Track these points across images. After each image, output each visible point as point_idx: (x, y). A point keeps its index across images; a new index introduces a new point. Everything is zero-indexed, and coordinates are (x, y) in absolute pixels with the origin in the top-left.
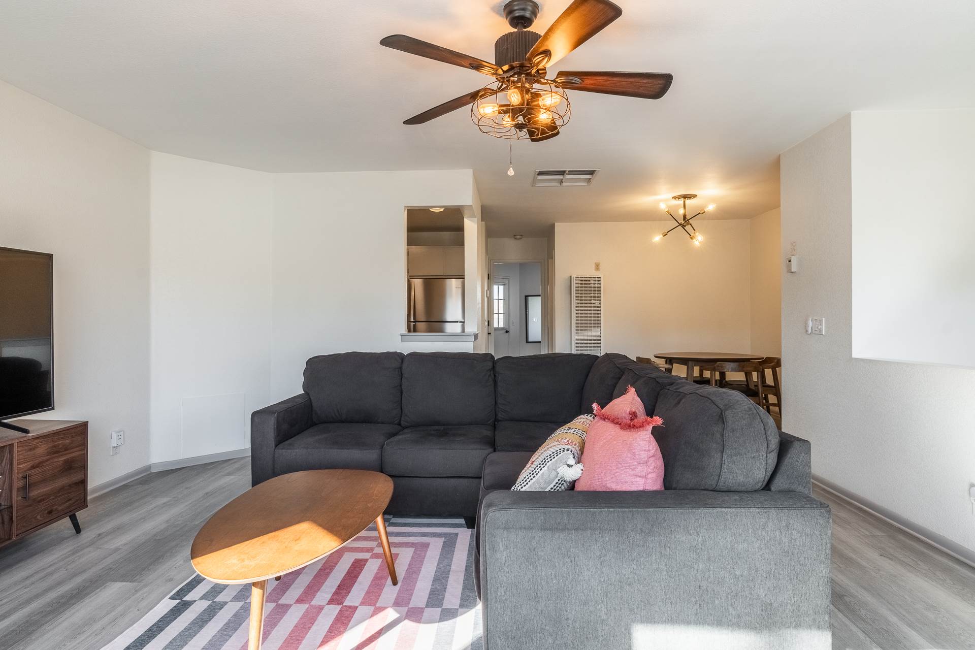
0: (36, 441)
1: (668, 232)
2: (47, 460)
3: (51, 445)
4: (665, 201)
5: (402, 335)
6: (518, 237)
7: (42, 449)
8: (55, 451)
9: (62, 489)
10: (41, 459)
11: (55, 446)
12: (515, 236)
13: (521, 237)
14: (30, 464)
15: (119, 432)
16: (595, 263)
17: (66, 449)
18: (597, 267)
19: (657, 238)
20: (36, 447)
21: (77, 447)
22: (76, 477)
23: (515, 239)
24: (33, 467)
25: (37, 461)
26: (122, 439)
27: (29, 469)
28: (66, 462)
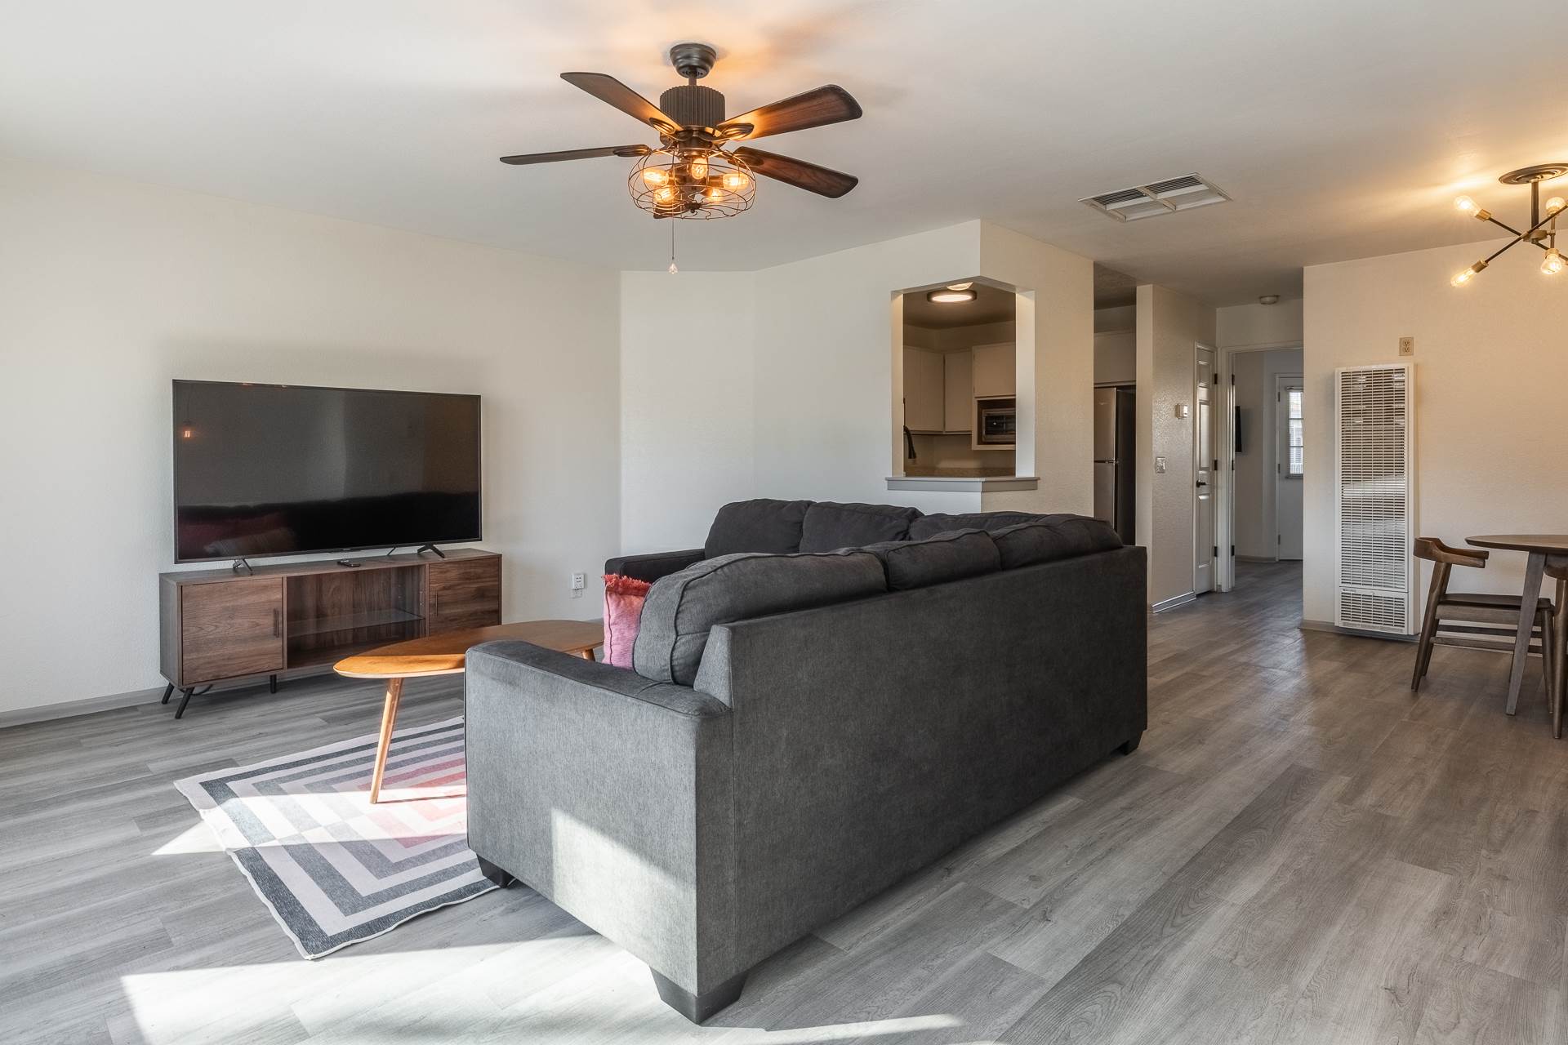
0: (448, 565)
1: (1487, 261)
2: (459, 585)
3: (462, 571)
4: (1471, 194)
5: (888, 480)
6: (1268, 299)
7: (453, 574)
8: (467, 578)
9: (475, 613)
10: (452, 583)
11: (466, 573)
12: (1261, 297)
13: (1275, 298)
14: (442, 585)
15: (579, 574)
16: (1401, 339)
17: (479, 578)
18: (1406, 346)
19: (1463, 278)
20: (448, 571)
21: (489, 577)
22: (489, 606)
23: (1264, 303)
24: (444, 588)
25: (448, 584)
26: (583, 582)
27: (441, 590)
28: (479, 589)
